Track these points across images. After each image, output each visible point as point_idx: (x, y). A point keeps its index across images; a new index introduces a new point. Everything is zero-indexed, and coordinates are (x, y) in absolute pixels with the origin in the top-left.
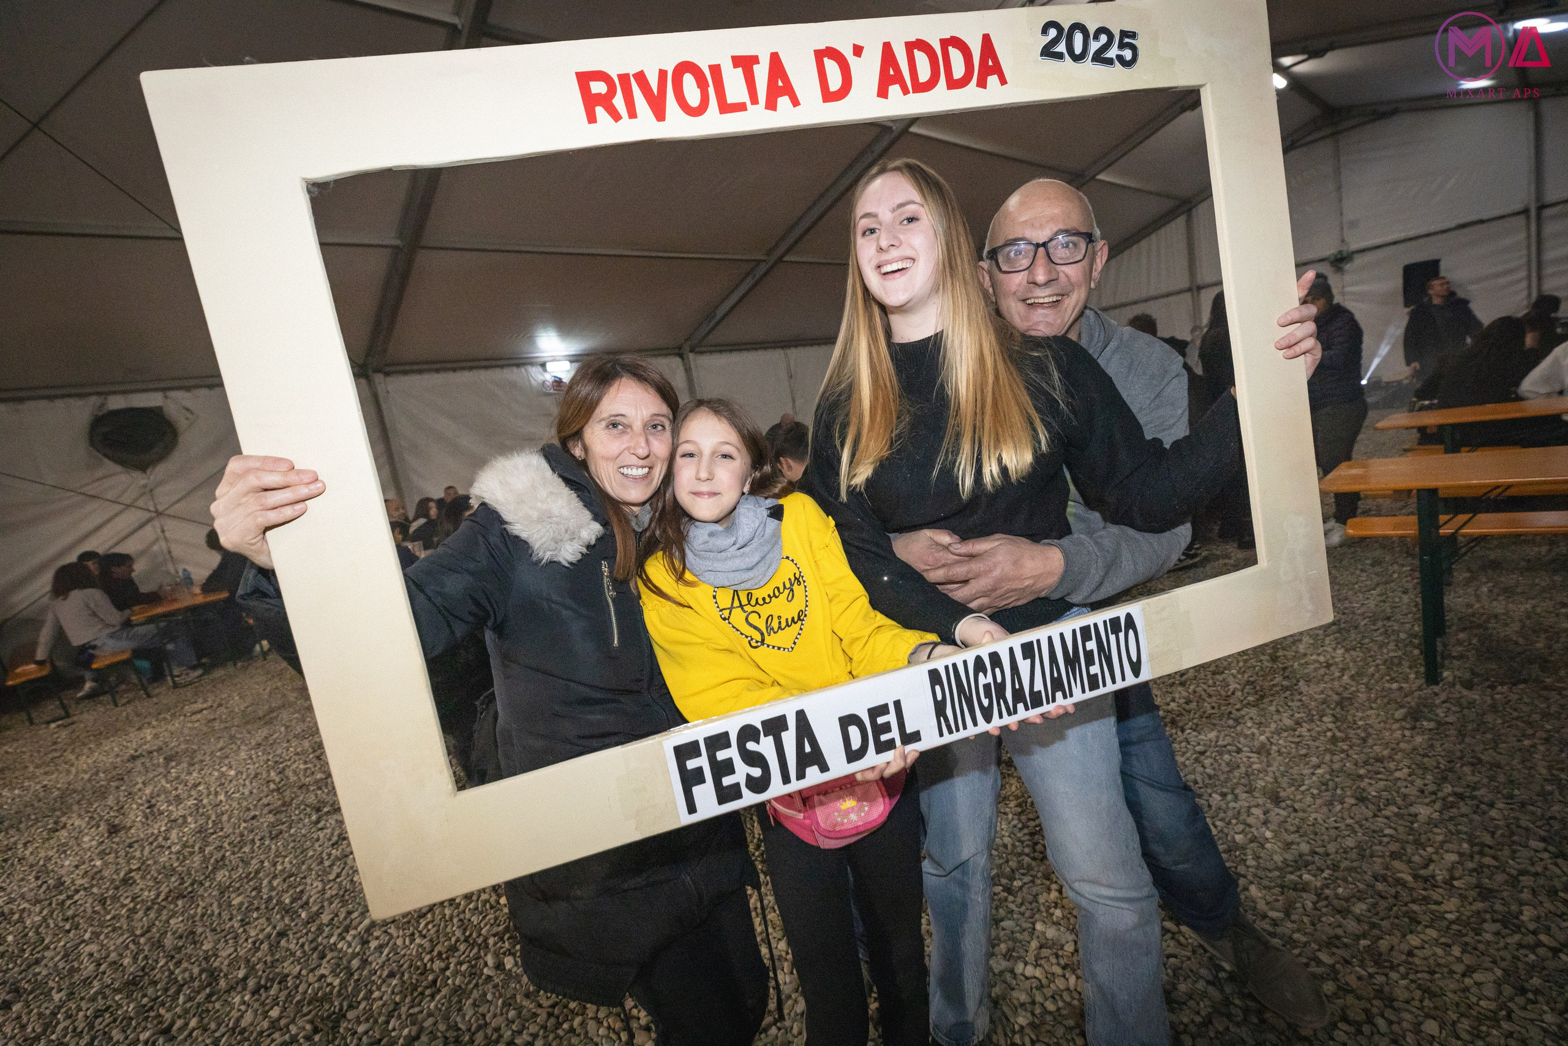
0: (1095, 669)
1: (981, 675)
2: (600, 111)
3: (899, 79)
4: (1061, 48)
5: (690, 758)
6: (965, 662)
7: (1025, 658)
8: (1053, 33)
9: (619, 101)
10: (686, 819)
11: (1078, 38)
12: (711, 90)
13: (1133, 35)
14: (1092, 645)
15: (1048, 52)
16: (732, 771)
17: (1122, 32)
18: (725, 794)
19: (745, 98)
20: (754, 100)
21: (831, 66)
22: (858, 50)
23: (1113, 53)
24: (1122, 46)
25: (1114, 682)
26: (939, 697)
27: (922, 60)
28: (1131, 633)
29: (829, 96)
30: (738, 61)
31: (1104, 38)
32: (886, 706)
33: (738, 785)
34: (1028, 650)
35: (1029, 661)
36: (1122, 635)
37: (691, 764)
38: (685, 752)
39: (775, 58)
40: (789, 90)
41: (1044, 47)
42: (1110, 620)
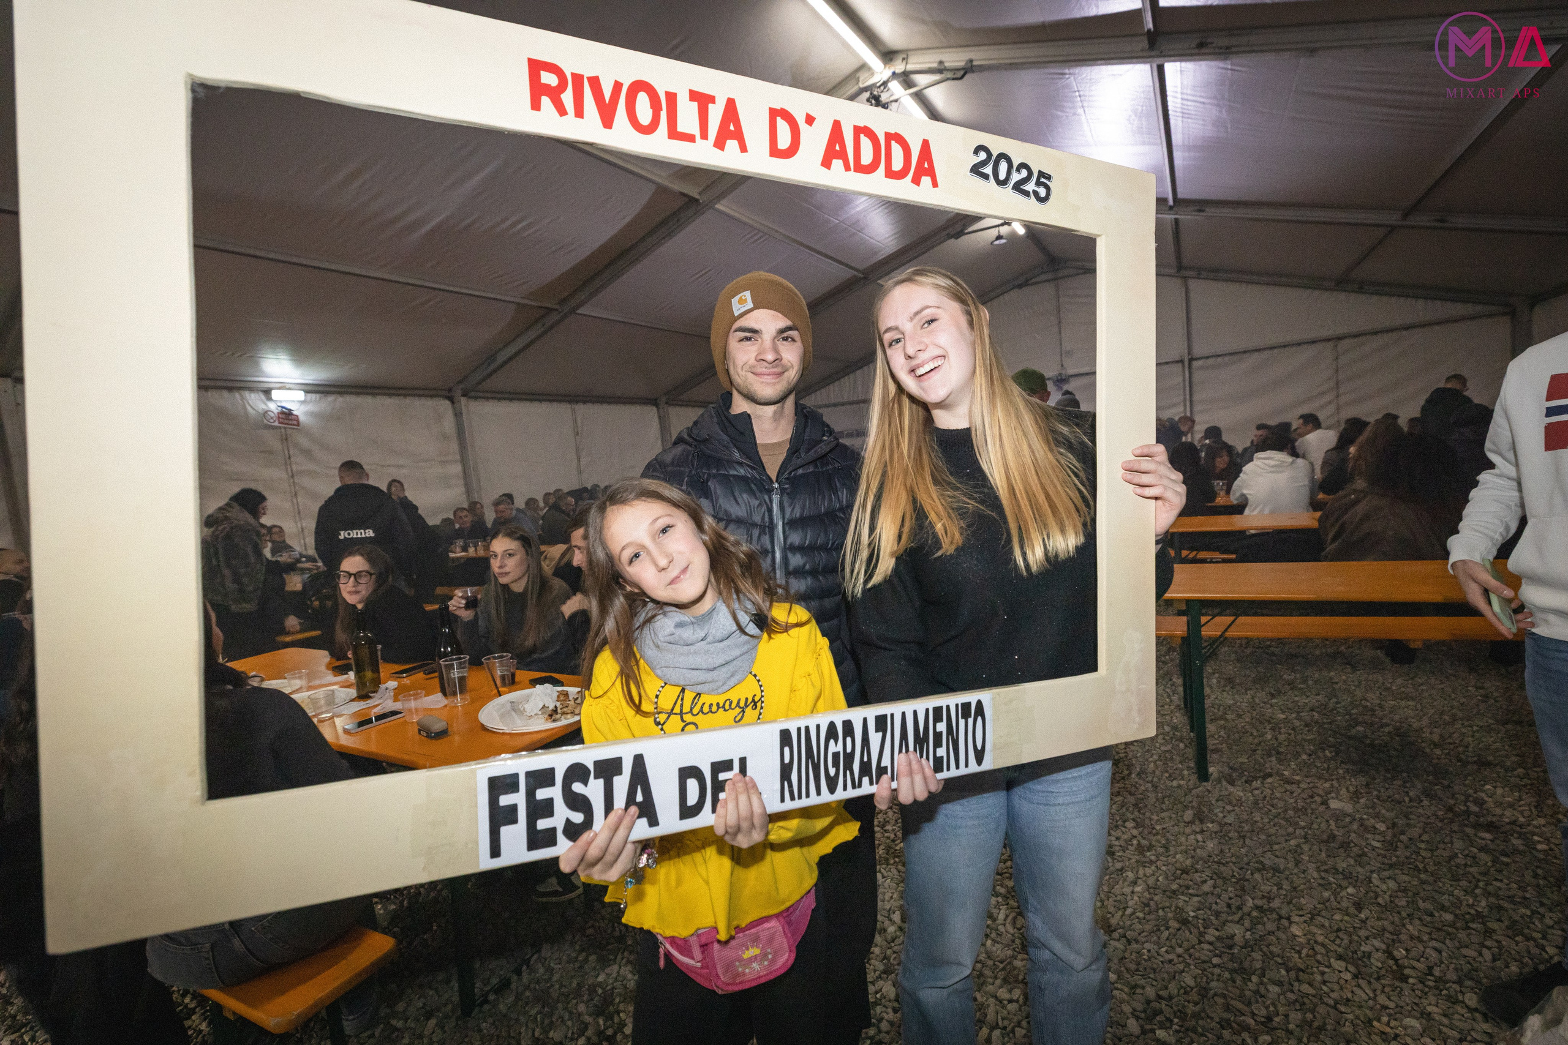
0: (941, 752)
1: (832, 742)
2: (545, 101)
3: (843, 155)
4: (988, 170)
5: (506, 793)
6: (818, 727)
7: (877, 731)
8: (983, 156)
9: (567, 97)
10: (486, 863)
11: (1003, 166)
12: (664, 114)
13: (1049, 177)
14: (942, 727)
15: (976, 170)
16: (551, 814)
17: (1040, 172)
18: (538, 839)
19: (696, 131)
20: (704, 134)
21: (783, 126)
22: (810, 120)
23: (1030, 187)
24: (1038, 183)
25: (957, 767)
26: (787, 760)
27: (866, 144)
28: (979, 719)
29: (775, 152)
30: (694, 95)
32: (731, 762)
33: (554, 830)
34: (881, 723)
35: (880, 734)
36: (971, 721)
37: (505, 800)
38: (500, 785)
39: (731, 104)
40: (739, 136)
41: (974, 166)
42: (962, 704)
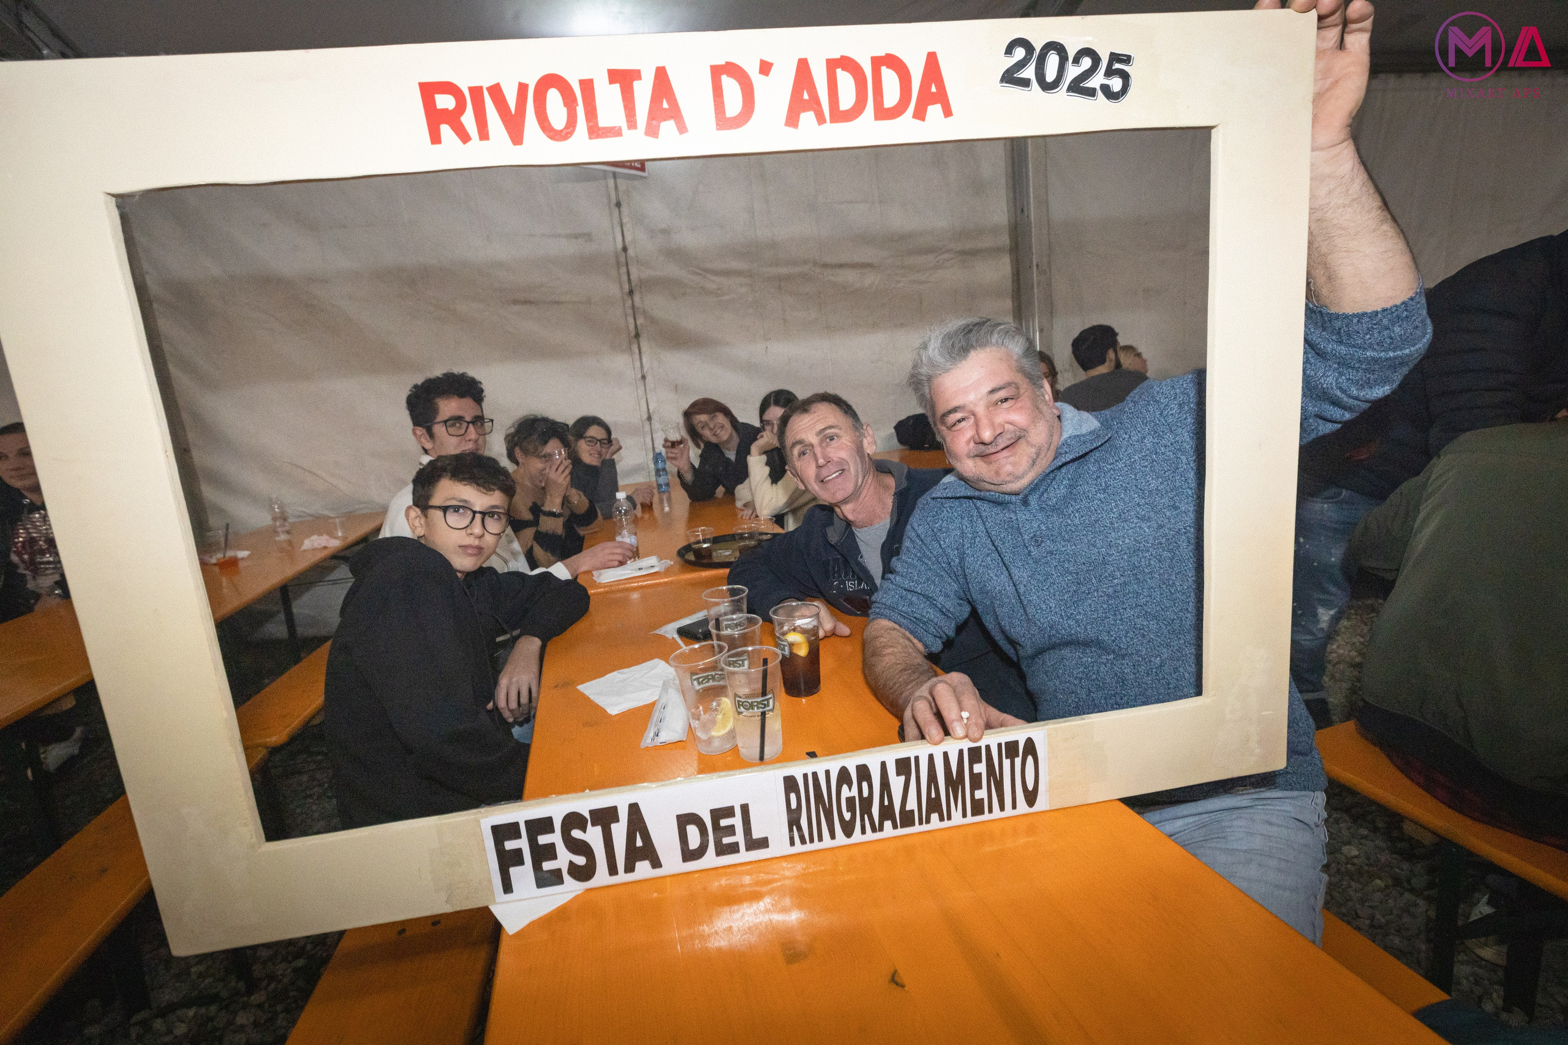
0: (981, 794)
1: (845, 787)
2: (445, 130)
3: (814, 104)
4: (1029, 72)
5: (509, 839)
6: (827, 773)
7: (898, 774)
8: (1020, 53)
9: (468, 119)
11: (1053, 60)
12: (580, 111)
13: (1127, 59)
14: (980, 768)
15: (1010, 78)
16: (554, 857)
17: (1113, 55)
18: (545, 879)
19: (620, 120)
20: (632, 123)
21: (730, 85)
22: (765, 68)
23: (1096, 81)
24: (1109, 73)
25: (1002, 808)
26: (794, 805)
27: (845, 81)
28: (1030, 759)
29: (724, 122)
30: (614, 76)
31: (1086, 63)
32: (731, 809)
33: (559, 870)
34: (903, 766)
35: (902, 778)
36: (1018, 761)
37: (510, 845)
38: (503, 832)
39: (661, 74)
40: (675, 114)
41: (1007, 71)
42: (1006, 743)
